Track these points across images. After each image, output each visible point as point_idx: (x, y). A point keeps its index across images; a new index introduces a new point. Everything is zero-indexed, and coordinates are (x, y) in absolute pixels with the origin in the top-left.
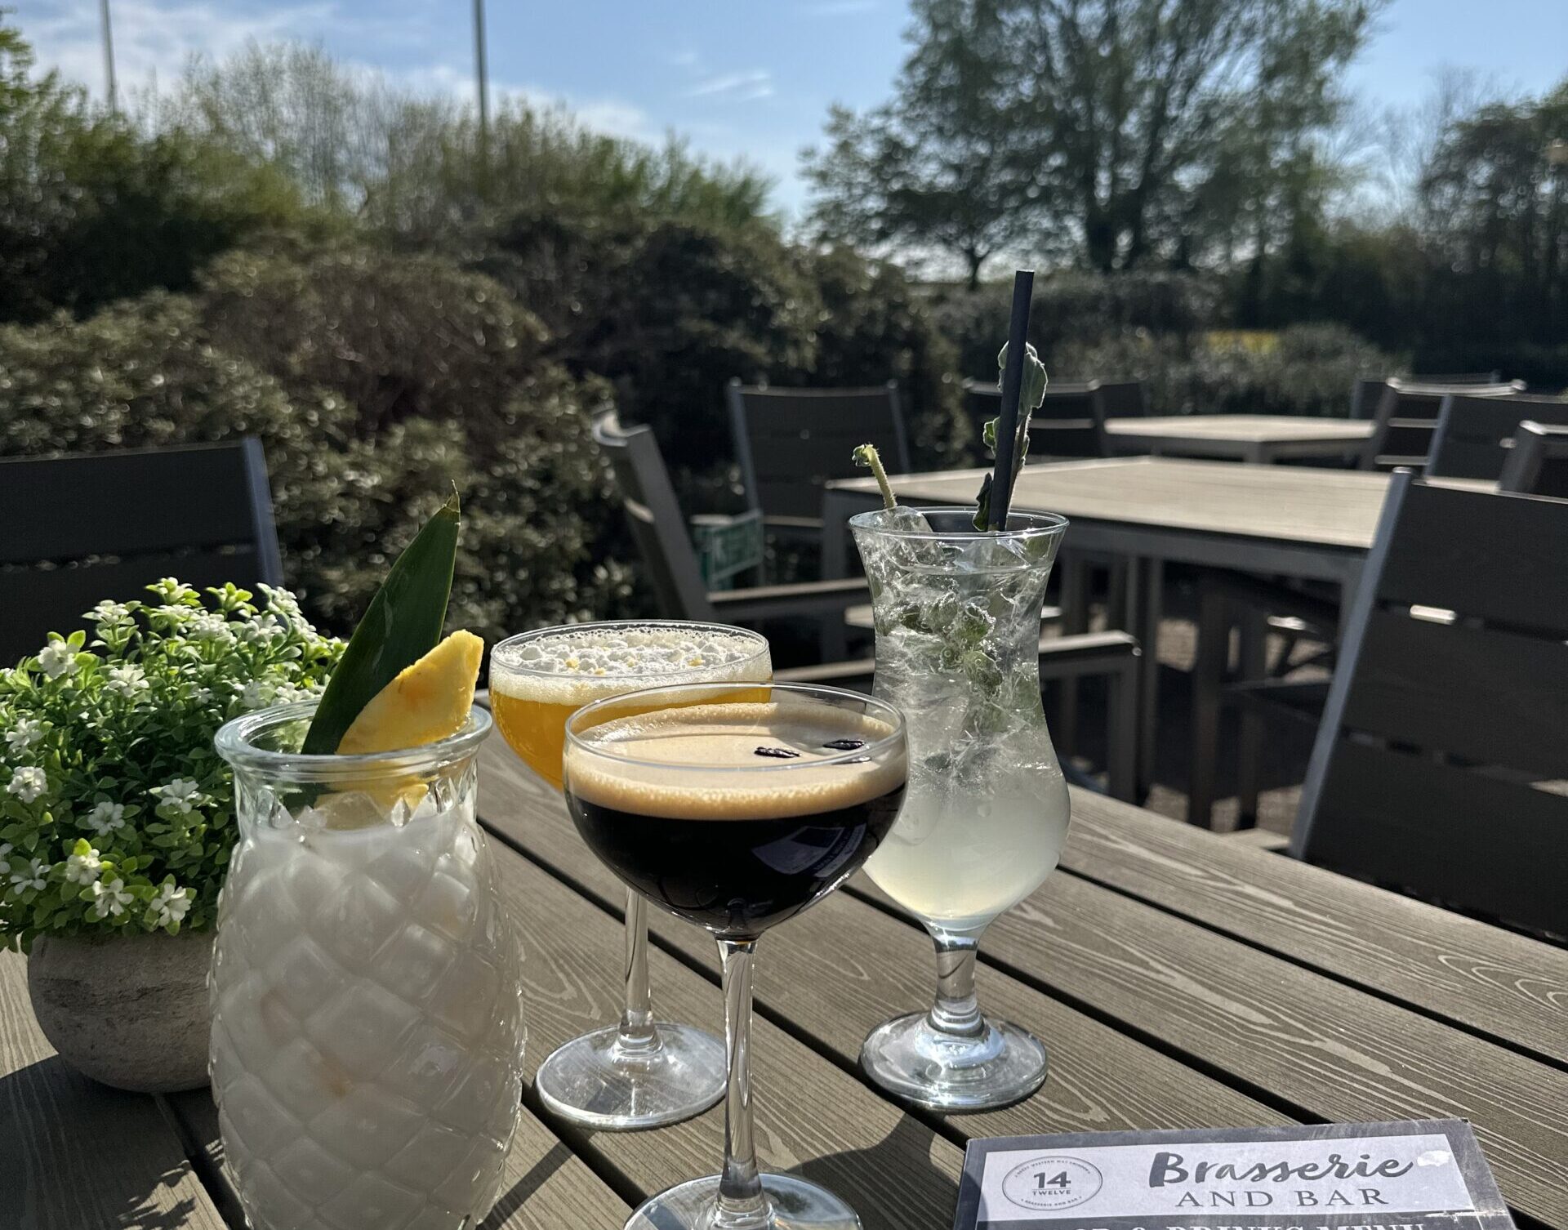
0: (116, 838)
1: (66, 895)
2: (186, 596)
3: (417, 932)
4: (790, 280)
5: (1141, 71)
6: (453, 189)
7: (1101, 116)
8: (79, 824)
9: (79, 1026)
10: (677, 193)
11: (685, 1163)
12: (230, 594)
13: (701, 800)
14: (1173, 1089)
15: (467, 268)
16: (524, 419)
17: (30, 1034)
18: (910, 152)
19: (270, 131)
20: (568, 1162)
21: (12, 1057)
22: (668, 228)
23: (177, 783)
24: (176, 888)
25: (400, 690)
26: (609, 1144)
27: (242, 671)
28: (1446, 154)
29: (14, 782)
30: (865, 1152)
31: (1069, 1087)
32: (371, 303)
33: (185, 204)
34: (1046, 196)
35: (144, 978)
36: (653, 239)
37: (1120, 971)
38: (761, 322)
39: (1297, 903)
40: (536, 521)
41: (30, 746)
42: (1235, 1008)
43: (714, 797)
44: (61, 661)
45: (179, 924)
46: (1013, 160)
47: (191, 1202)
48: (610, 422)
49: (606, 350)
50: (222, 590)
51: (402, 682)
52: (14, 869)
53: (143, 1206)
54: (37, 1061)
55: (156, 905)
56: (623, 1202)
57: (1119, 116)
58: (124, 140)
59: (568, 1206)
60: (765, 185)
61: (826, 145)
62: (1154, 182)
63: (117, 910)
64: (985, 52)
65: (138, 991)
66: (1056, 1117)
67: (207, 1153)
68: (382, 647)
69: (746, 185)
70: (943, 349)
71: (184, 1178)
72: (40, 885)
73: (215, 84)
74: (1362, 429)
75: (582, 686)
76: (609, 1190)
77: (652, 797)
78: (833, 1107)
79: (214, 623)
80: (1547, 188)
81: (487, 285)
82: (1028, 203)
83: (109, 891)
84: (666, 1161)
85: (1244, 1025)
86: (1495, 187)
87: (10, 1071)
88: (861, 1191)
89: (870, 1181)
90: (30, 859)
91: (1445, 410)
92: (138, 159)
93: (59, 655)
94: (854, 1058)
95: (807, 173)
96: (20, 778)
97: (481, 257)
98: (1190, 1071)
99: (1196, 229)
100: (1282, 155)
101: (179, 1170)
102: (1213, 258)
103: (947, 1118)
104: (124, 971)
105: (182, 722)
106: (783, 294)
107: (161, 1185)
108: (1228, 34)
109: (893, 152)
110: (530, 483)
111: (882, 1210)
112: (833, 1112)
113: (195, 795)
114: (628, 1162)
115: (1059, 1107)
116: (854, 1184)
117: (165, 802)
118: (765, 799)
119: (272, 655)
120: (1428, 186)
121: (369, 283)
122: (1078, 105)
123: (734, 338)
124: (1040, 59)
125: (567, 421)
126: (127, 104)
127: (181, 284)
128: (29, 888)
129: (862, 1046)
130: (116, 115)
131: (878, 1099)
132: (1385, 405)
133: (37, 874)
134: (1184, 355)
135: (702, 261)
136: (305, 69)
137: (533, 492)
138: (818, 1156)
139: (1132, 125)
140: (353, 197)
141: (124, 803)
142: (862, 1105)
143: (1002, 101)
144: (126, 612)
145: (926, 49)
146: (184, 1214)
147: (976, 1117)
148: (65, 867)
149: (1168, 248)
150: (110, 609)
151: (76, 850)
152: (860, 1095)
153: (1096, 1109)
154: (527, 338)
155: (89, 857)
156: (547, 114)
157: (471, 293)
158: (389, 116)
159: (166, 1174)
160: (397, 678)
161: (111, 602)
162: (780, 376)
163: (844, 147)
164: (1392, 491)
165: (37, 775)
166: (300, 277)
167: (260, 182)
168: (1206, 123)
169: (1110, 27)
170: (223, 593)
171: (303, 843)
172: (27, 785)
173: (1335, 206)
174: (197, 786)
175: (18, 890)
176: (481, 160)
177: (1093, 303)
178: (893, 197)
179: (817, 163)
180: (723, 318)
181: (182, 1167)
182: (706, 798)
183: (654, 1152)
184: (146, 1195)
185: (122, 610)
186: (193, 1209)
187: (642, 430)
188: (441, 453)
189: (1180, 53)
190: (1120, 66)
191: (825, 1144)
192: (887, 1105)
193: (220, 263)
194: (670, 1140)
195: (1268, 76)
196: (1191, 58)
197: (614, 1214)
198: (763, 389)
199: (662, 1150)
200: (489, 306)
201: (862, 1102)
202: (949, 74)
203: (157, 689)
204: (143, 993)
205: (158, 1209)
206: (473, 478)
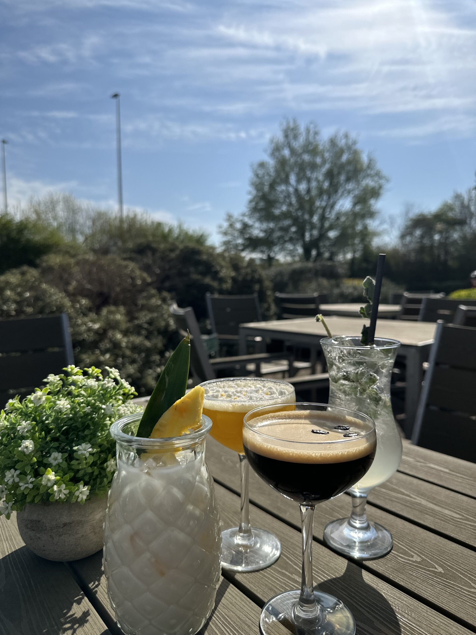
0: (59, 466)
1: (42, 491)
2: (77, 372)
3: (190, 507)
4: (223, 263)
5: (318, 203)
6: (112, 237)
7: (307, 217)
8: (45, 461)
9: (39, 538)
10: (182, 238)
11: (274, 586)
12: (93, 370)
13: (312, 456)
14: (439, 546)
15: (125, 259)
16: (143, 306)
17: (13, 537)
18: (251, 227)
19: (55, 218)
20: (230, 587)
21: (7, 547)
22: (186, 247)
23: (84, 445)
24: (84, 486)
25: (175, 409)
26: (243, 578)
27: (102, 400)
28: (407, 228)
29: (22, 446)
30: (338, 578)
31: (402, 547)
32: (95, 270)
33: (28, 241)
34: (291, 240)
35: (65, 519)
36: (182, 251)
37: (402, 499)
38: (215, 275)
39: (451, 470)
40: (147, 337)
41: (27, 432)
42: (446, 512)
43: (317, 454)
44: (40, 399)
45: (84, 500)
46: (282, 229)
47: (88, 611)
48: (174, 307)
49: (167, 284)
50: (90, 369)
51: (176, 406)
52: (21, 480)
53: (69, 614)
54: (17, 549)
55: (77, 493)
56: (256, 605)
57: (311, 216)
58: (10, 222)
59: (235, 607)
60: (209, 235)
61: (226, 225)
62: (322, 236)
63: (62, 496)
64: (272, 197)
65: (63, 524)
66: (403, 560)
67: (90, 588)
68: (165, 392)
69: (202, 236)
70: (268, 284)
71: (83, 600)
72: (31, 486)
73: (39, 204)
74: (396, 308)
75: (236, 405)
76: (248, 599)
77: (291, 454)
78: (320, 559)
79: (92, 382)
80: (437, 237)
81: (132, 265)
82: (285, 242)
83: (60, 489)
84: (266, 585)
85: (453, 519)
86: (422, 237)
87: (7, 554)
88: (344, 596)
89: (345, 591)
90: (26, 476)
91: (424, 302)
92: (15, 228)
93: (39, 397)
94: (321, 538)
95: (220, 232)
96: (24, 445)
97: (128, 256)
98: (442, 538)
99: (334, 249)
100: (359, 227)
101: (80, 596)
102: (340, 257)
103: (364, 562)
104: (58, 516)
105: (80, 420)
106: (222, 267)
107: (75, 604)
108: (343, 192)
109: (246, 226)
110: (146, 326)
111: (354, 604)
112: (321, 561)
113: (90, 450)
114: (252, 586)
115: (402, 556)
116: (340, 593)
117: (79, 453)
118: (337, 455)
119: (114, 393)
120: (403, 237)
121: (93, 264)
122: (300, 213)
123: (208, 280)
124: (288, 200)
125: (158, 306)
126: (11, 210)
127: (33, 264)
128: (27, 488)
129: (324, 533)
130: (7, 214)
131: (336, 555)
132: (403, 301)
133: (30, 482)
134: (338, 286)
135: (197, 257)
136: (67, 201)
137: (146, 329)
138: (322, 581)
139: (315, 219)
140: (80, 239)
141: (62, 453)
142: (331, 558)
143: (277, 212)
144: (59, 379)
145: (254, 198)
146: (86, 618)
147: (374, 561)
148: (41, 480)
149: (327, 255)
150: (53, 378)
151: (46, 473)
152: (329, 554)
153: (415, 556)
154: (144, 280)
155: (51, 476)
156: (142, 215)
157: (126, 267)
158: (92, 214)
159: (76, 599)
160: (174, 404)
161: (53, 375)
162: (221, 292)
163: (231, 225)
164: (438, 328)
165: (30, 443)
166: (73, 263)
167: (52, 234)
168: (338, 218)
169: (309, 191)
170: (90, 370)
171: (147, 472)
172: (27, 447)
173: (376, 242)
174: (90, 446)
175: (22, 488)
176: (120, 228)
177: (310, 270)
178: (246, 239)
179: (223, 229)
180: (204, 274)
181: (81, 595)
182: (313, 455)
183: (261, 581)
184: (70, 609)
185: (57, 378)
186: (89, 615)
187: (189, 309)
188: (118, 317)
189: (329, 198)
190: (311, 202)
191: (324, 576)
192: (340, 558)
193: (45, 258)
194: (265, 576)
195: (355, 204)
196: (332, 201)
197: (254, 610)
198: (216, 296)
199: (263, 580)
200: (132, 271)
201: (331, 556)
202: (262, 204)
203: (73, 408)
204: (65, 525)
205: (76, 615)
206: (129, 325)
